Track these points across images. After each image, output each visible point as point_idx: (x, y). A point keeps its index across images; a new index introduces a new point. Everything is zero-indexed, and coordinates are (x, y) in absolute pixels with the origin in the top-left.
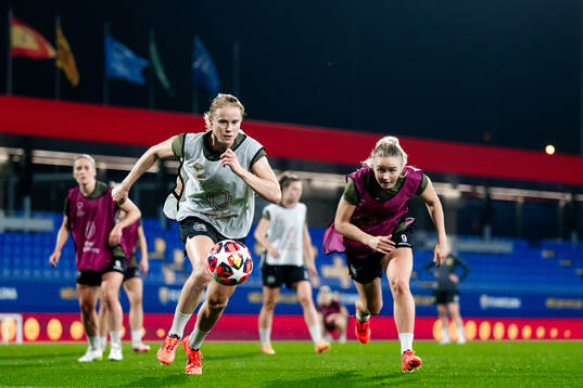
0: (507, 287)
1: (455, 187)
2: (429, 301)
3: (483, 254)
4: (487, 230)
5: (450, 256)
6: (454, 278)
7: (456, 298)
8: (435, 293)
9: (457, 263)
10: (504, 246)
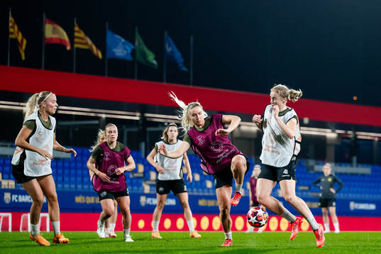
0: (366, 197)
1: (333, 132)
2: (316, 205)
3: (352, 174)
4: (355, 159)
5: (331, 176)
6: (333, 190)
7: (334, 204)
8: (320, 200)
9: (335, 180)
10: (366, 170)
